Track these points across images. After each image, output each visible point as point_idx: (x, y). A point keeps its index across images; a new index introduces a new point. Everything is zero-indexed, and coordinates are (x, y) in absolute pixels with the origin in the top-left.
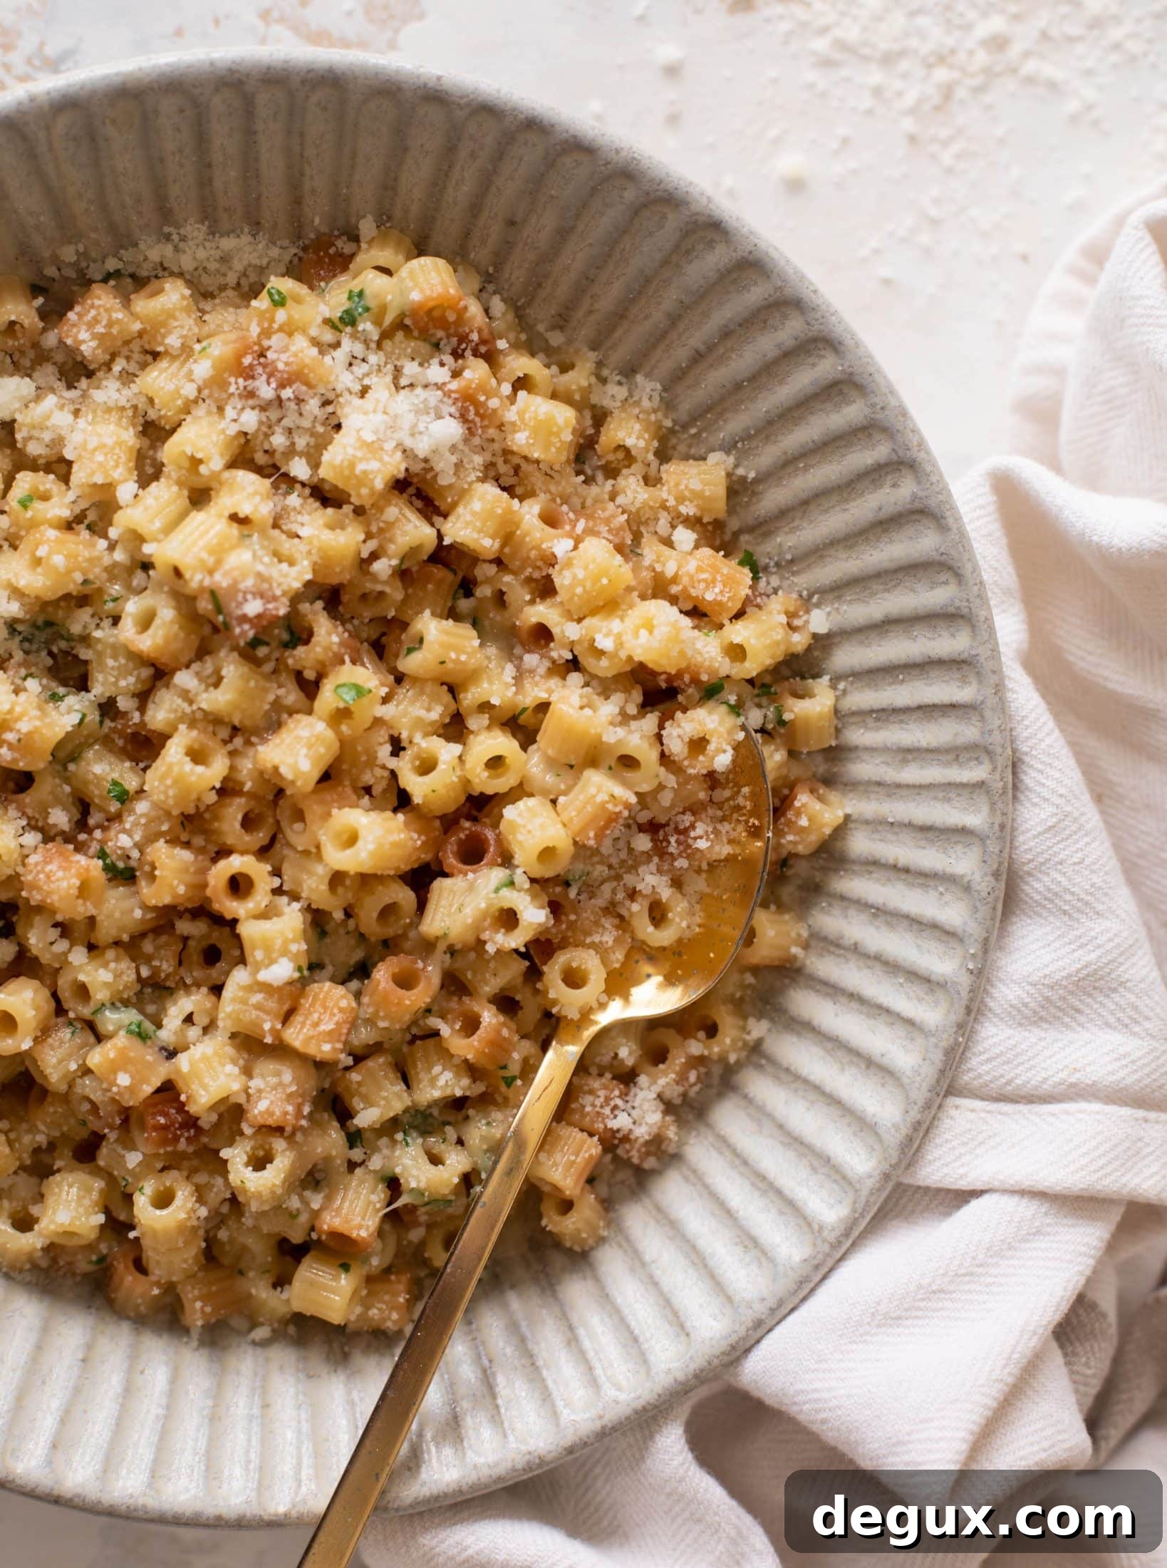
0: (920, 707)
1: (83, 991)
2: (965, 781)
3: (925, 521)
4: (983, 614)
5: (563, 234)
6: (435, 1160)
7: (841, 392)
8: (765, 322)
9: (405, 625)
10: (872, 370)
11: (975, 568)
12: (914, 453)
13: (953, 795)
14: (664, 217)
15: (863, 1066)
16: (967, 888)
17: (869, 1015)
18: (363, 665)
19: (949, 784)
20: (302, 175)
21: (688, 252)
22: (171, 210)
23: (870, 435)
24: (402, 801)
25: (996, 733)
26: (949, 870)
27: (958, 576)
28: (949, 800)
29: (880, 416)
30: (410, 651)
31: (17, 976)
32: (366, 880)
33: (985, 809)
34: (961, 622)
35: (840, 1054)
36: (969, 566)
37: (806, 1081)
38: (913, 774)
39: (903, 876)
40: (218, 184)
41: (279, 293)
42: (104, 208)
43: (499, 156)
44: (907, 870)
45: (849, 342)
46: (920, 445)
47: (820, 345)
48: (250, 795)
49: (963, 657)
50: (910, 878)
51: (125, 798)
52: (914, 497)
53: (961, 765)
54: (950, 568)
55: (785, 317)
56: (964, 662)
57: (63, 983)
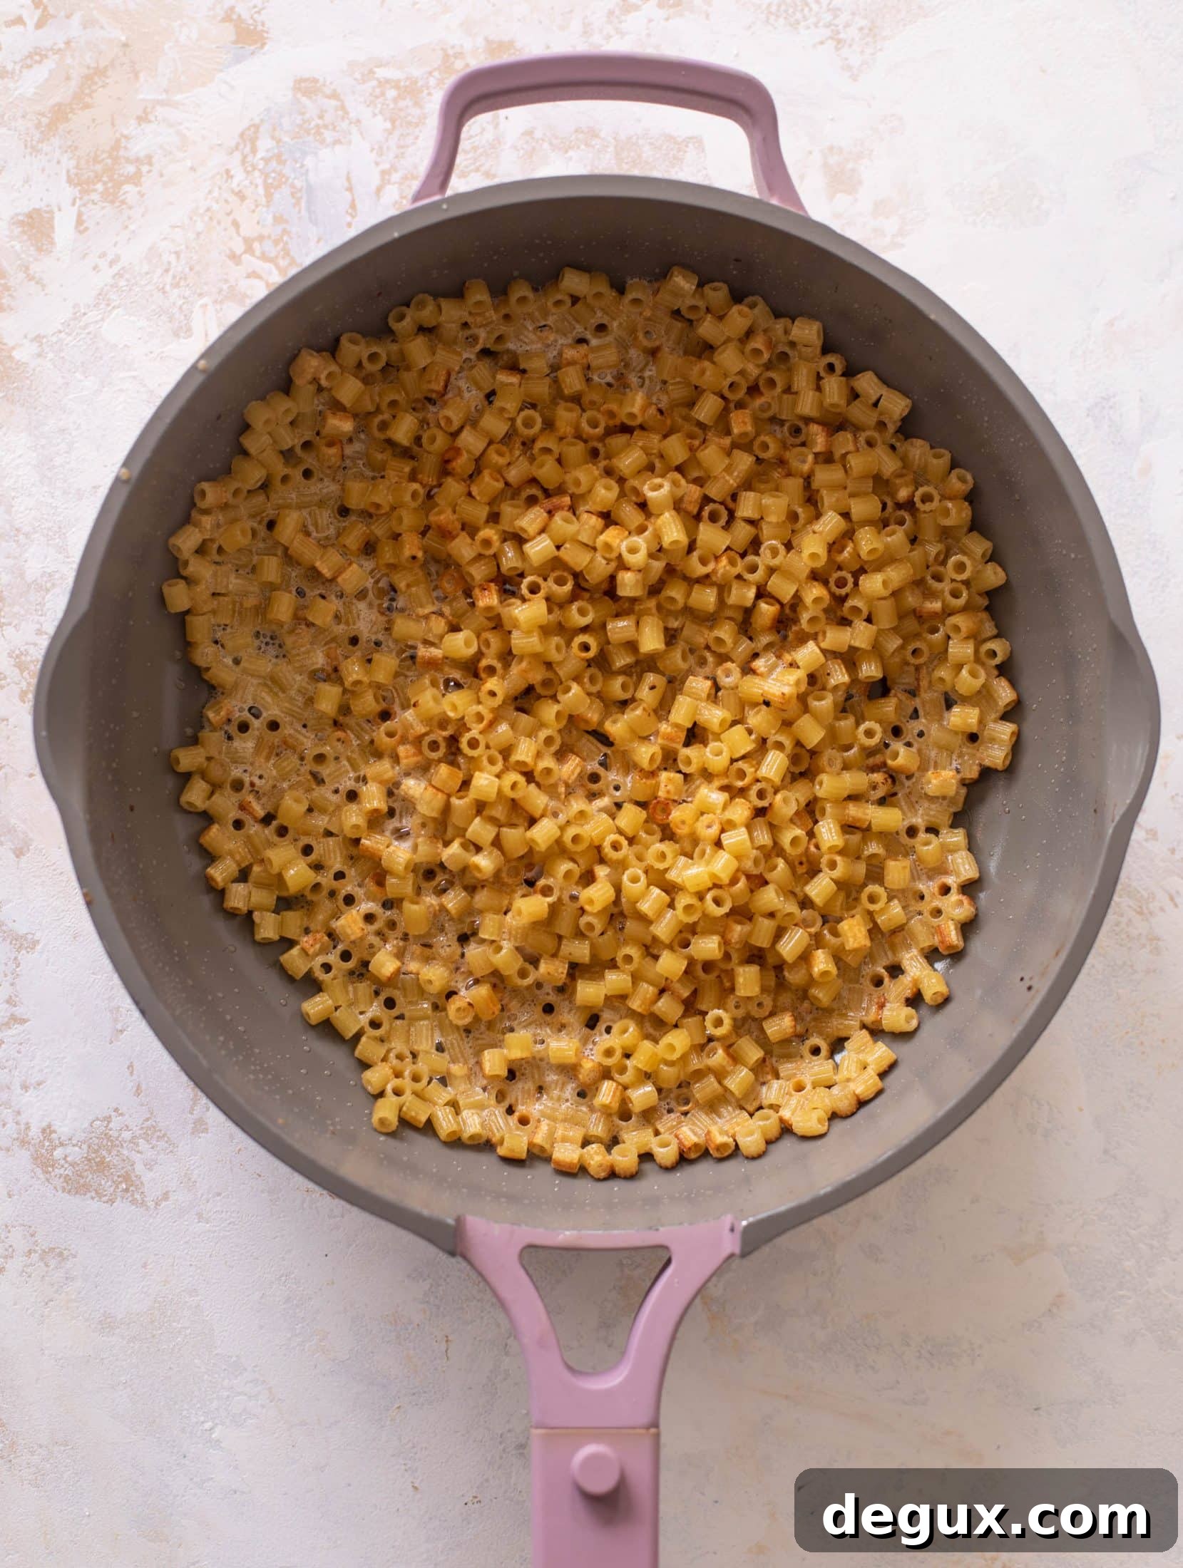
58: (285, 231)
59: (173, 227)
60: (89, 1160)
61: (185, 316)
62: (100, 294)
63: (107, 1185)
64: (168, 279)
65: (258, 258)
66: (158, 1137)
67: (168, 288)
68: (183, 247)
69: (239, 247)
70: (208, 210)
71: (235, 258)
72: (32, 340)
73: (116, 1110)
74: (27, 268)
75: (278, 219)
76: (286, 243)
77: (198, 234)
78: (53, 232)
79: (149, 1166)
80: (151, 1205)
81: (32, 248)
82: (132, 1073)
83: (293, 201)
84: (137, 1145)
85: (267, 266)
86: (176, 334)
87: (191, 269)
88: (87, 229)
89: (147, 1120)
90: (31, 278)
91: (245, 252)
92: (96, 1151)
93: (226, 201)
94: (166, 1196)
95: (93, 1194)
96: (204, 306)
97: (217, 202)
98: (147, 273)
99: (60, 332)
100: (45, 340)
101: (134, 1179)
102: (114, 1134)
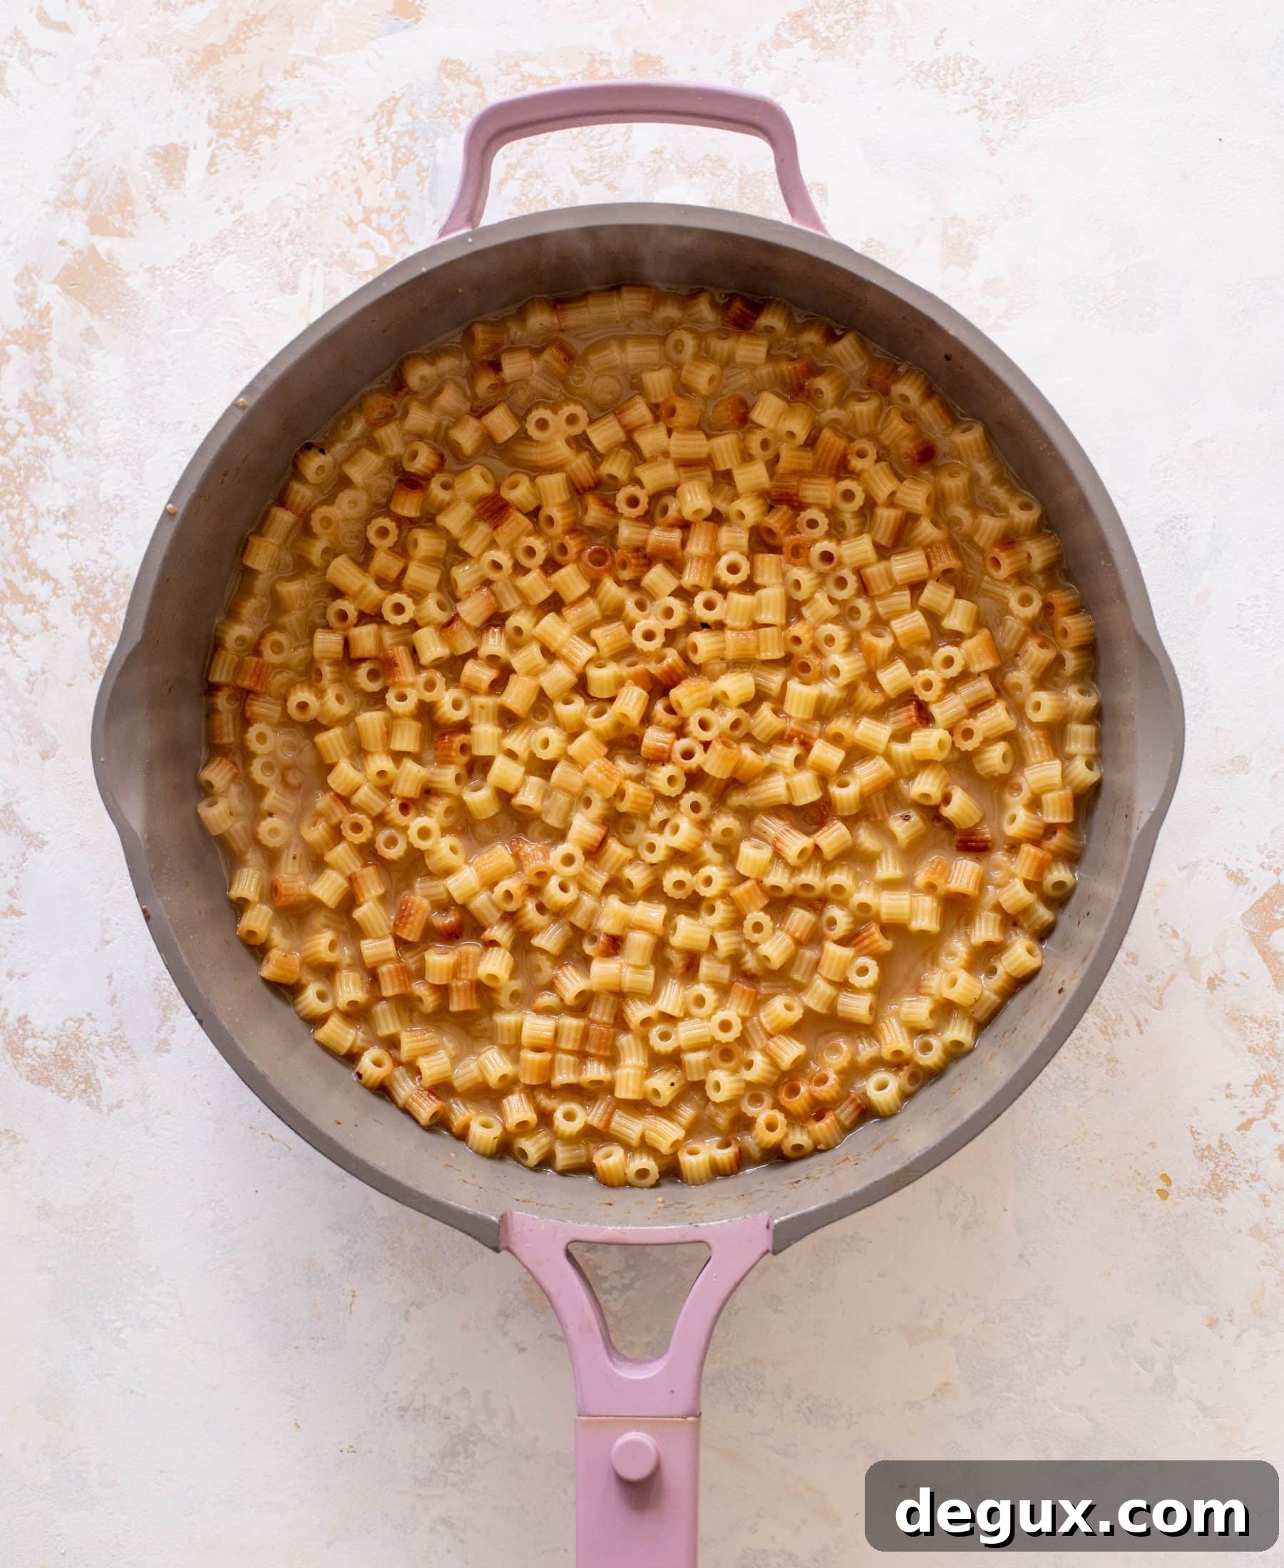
58: (404, 208)
59: (298, 184)
60: (56, 1056)
61: (295, 273)
62: (218, 237)
63: (69, 1084)
64: (285, 234)
65: (374, 229)
66: (124, 1048)
67: (283, 243)
68: (304, 206)
69: (358, 216)
70: (335, 173)
71: (351, 224)
72: (146, 270)
73: (89, 1014)
74: (155, 199)
75: (400, 195)
76: (404, 219)
77: (321, 196)
78: (185, 169)
79: (110, 1073)
80: (105, 1109)
81: (162, 181)
82: (110, 983)
83: (418, 179)
84: (102, 1051)
85: (381, 238)
86: (283, 289)
87: (308, 228)
88: (217, 171)
89: (116, 1030)
90: (157, 210)
91: (362, 221)
92: (63, 1049)
93: (354, 169)
94: (120, 1104)
95: (54, 1088)
96: (314, 267)
97: (345, 168)
98: (266, 225)
99: (174, 267)
100: (158, 272)
101: (94, 1082)
102: (83, 1036)
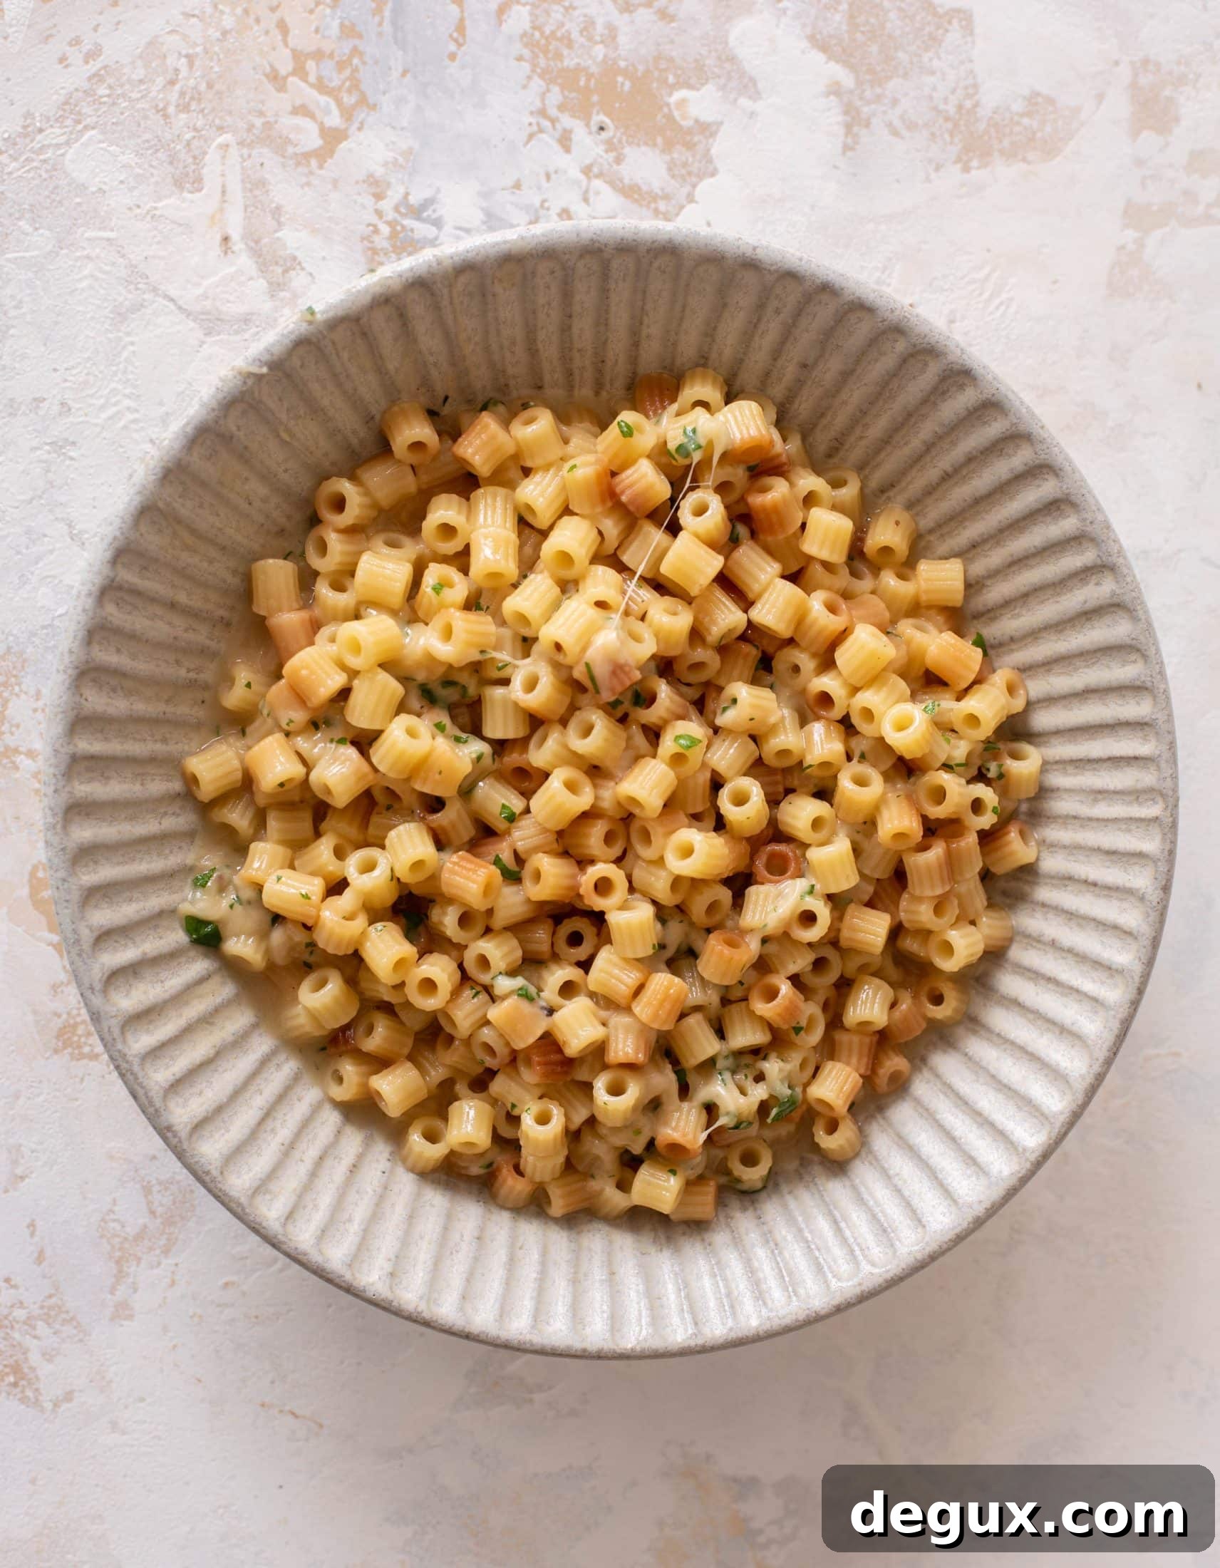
0: (1109, 759)
1: (484, 962)
2: (1143, 816)
3: (1120, 613)
4: (1162, 686)
5: (846, 376)
6: (743, 1092)
7: (1059, 508)
8: (1001, 450)
9: (720, 689)
10: (1084, 491)
11: (1158, 651)
12: (1114, 559)
13: (1133, 827)
14: (926, 364)
15: (1058, 1033)
16: (1142, 899)
17: (1062, 995)
18: (691, 720)
19: (1131, 819)
20: (641, 324)
21: (944, 393)
22: (537, 351)
23: (1080, 543)
24: (720, 824)
25: (1169, 779)
26: (1128, 885)
27: (1145, 657)
28: (1129, 831)
29: (1089, 529)
30: (725, 709)
31: (431, 952)
32: (696, 884)
33: (1158, 838)
34: (1145, 693)
35: (1039, 1023)
36: (1153, 650)
37: (1013, 1043)
38: (1103, 810)
39: (1092, 889)
40: (575, 330)
41: (627, 426)
42: (487, 349)
43: (798, 313)
44: (1095, 885)
45: (1068, 468)
46: (1119, 552)
47: (1045, 471)
48: (611, 819)
49: (1146, 720)
50: (1097, 890)
51: (512, 818)
52: (1113, 594)
53: (1140, 804)
54: (1138, 650)
55: (1018, 446)
56: (1146, 724)
57: (470, 957)
